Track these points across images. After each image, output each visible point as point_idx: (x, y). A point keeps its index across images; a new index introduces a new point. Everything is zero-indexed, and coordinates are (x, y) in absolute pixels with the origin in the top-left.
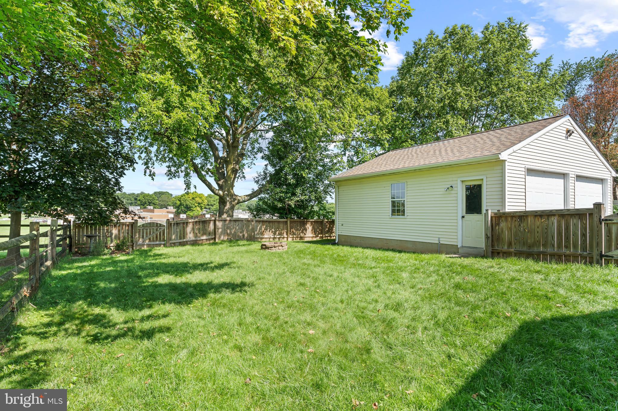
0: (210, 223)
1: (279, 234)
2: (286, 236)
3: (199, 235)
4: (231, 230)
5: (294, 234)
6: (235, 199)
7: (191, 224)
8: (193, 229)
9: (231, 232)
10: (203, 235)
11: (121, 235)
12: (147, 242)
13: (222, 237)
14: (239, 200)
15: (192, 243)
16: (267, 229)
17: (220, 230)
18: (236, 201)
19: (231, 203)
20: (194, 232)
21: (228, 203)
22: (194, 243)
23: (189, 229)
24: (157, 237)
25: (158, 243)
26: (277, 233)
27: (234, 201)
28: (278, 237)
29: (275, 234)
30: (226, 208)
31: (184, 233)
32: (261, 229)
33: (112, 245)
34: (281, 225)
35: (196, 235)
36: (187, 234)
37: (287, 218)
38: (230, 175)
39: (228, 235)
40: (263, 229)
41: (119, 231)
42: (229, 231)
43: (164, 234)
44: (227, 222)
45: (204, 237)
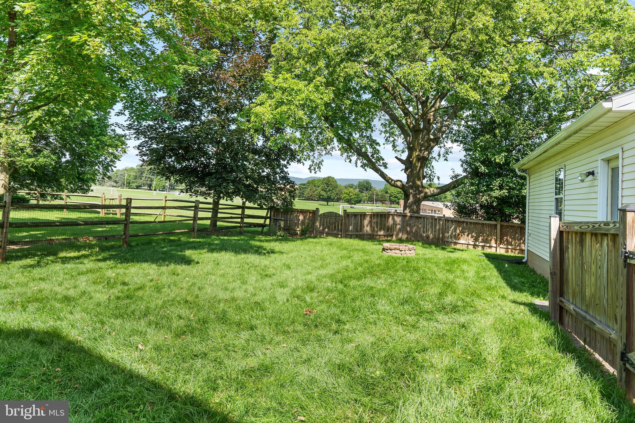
0: (388, 218)
1: (483, 241)
2: (495, 245)
3: (376, 229)
4: (411, 228)
5: (509, 243)
6: (421, 192)
7: (369, 216)
8: (370, 222)
9: (411, 230)
10: (380, 230)
11: (307, 221)
12: (326, 230)
13: (400, 235)
14: (426, 193)
15: (369, 237)
16: (464, 233)
17: (398, 227)
18: (422, 195)
19: (415, 196)
20: (371, 226)
21: (411, 196)
22: (371, 237)
23: (366, 222)
24: (335, 227)
25: (335, 232)
26: (480, 239)
27: (419, 194)
28: (481, 244)
29: (476, 240)
30: (409, 201)
31: (361, 226)
32: (455, 230)
33: (298, 229)
34: (487, 229)
35: (373, 229)
36: (364, 227)
37: (495, 220)
38: (415, 163)
39: (408, 233)
40: (458, 231)
41: (305, 217)
42: (408, 229)
43: (341, 225)
44: (407, 218)
45: (382, 233)
